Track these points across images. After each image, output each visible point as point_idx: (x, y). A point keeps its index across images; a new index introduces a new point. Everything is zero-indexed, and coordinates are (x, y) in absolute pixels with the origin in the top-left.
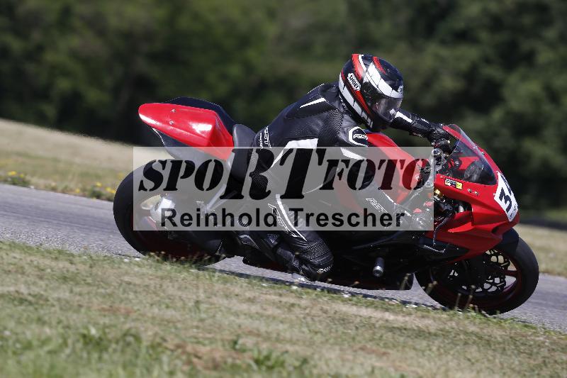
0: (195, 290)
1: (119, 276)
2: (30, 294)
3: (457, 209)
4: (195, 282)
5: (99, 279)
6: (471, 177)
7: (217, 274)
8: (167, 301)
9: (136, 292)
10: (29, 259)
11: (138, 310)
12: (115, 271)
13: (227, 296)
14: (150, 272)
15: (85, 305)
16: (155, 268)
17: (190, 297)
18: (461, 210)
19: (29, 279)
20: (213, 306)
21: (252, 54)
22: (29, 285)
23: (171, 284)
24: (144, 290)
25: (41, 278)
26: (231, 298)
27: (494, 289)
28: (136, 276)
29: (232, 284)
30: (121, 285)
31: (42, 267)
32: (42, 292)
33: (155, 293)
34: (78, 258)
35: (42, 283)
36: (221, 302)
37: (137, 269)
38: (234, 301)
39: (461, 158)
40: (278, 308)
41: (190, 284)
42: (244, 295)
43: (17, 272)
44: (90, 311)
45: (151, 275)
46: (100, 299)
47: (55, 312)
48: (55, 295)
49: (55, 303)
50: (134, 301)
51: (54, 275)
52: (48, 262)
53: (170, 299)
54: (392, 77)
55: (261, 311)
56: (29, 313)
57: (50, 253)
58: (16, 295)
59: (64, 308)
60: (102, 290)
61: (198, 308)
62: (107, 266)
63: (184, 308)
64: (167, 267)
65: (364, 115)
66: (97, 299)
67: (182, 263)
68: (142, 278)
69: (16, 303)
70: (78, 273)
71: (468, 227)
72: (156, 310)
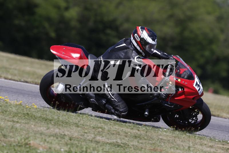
0: (188, 142)
1: (158, 136)
2: (122, 143)
3: (178, 90)
4: (188, 139)
5: (149, 137)
6: (184, 77)
7: (197, 135)
8: (177, 146)
9: (164, 143)
10: (121, 129)
11: (165, 150)
12: (156, 134)
13: (201, 145)
14: (170, 135)
15: (144, 147)
16: (172, 133)
17: (186, 145)
18: (180, 90)
19: (121, 137)
20: (195, 149)
21: (214, 47)
22: (121, 139)
23: (178, 140)
24: (168, 142)
25: (126, 136)
26: (203, 145)
27: (193, 122)
28: (164, 136)
29: (203, 140)
30: (158, 140)
31: (127, 132)
32: (127, 142)
33: (172, 143)
34: (141, 129)
35: (127, 139)
36: (199, 147)
37: (165, 133)
38: (204, 147)
39: (180, 69)
40: (222, 150)
41: (186, 140)
42: (209, 145)
43: (116, 134)
44: (146, 150)
45: (171, 136)
46: (150, 145)
47: (132, 150)
48: (132, 144)
49: (132, 147)
50: (163, 146)
51: (132, 135)
52: (129, 130)
53: (178, 146)
54: (152, 36)
55: (215, 151)
56: (122, 151)
57: (130, 127)
58: (116, 143)
59: (135, 149)
60: (151, 142)
61: (189, 150)
62: (152, 132)
63: (184, 149)
64: (177, 132)
65: (141, 51)
66: (149, 145)
67: (183, 131)
68: (167, 137)
69: (116, 146)
70: (141, 135)
71: (183, 97)
72: (172, 150)
